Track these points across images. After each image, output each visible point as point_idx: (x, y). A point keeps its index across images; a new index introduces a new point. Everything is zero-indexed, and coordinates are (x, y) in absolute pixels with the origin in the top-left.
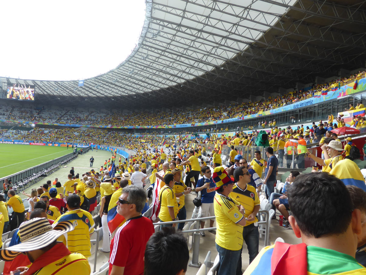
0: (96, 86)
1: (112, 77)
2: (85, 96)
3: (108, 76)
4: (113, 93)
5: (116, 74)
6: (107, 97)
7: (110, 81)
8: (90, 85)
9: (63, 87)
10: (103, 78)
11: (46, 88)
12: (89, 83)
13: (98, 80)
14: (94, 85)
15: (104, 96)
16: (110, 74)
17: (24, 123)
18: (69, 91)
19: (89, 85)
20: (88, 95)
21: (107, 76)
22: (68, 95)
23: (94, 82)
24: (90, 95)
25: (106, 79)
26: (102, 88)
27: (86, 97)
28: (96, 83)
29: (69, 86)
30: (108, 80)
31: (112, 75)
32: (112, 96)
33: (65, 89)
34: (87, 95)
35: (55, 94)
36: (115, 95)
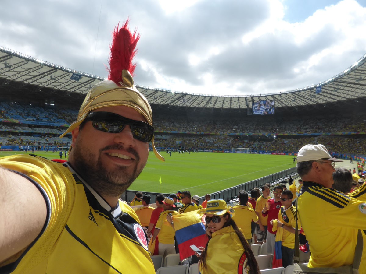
0: (335, 89)
1: (354, 77)
2: (323, 102)
3: (350, 76)
4: (357, 95)
5: (360, 71)
6: (349, 100)
7: (352, 81)
8: (329, 90)
9: (300, 97)
10: (343, 80)
11: (285, 100)
12: (327, 88)
13: (338, 83)
14: (333, 89)
15: (345, 99)
16: (352, 73)
17: (267, 135)
18: (306, 100)
19: (327, 90)
20: (327, 101)
21: (347, 77)
22: (305, 104)
23: (333, 86)
24: (329, 100)
25: (347, 80)
26: (343, 91)
27: (324, 104)
28: (336, 86)
29: (306, 95)
30: (349, 81)
31: (354, 74)
32: (355, 97)
33: (302, 98)
34: (325, 101)
35: (293, 105)
36: (360, 96)
